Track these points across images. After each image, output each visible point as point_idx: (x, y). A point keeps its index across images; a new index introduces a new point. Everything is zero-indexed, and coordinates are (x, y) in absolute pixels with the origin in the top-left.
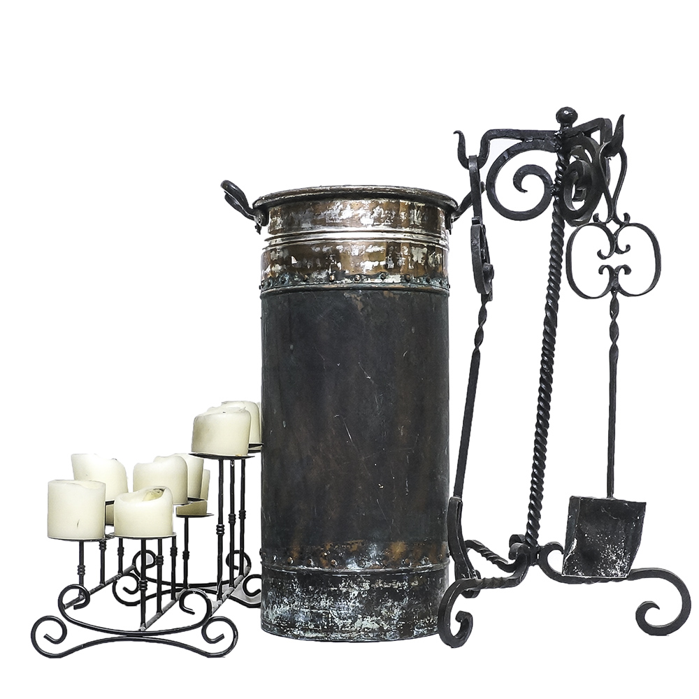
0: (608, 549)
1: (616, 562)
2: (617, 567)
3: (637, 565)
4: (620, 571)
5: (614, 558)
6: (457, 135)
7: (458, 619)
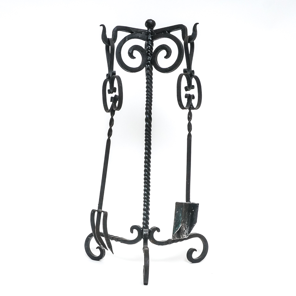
1: (185, 231)
4: (186, 235)
6: (102, 27)
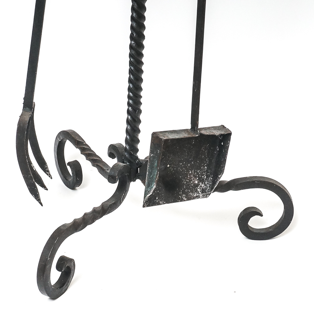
0: (190, 175)
1: (197, 185)
2: (198, 190)
3: (227, 176)
4: (202, 193)
5: (196, 182)
7: (59, 268)
